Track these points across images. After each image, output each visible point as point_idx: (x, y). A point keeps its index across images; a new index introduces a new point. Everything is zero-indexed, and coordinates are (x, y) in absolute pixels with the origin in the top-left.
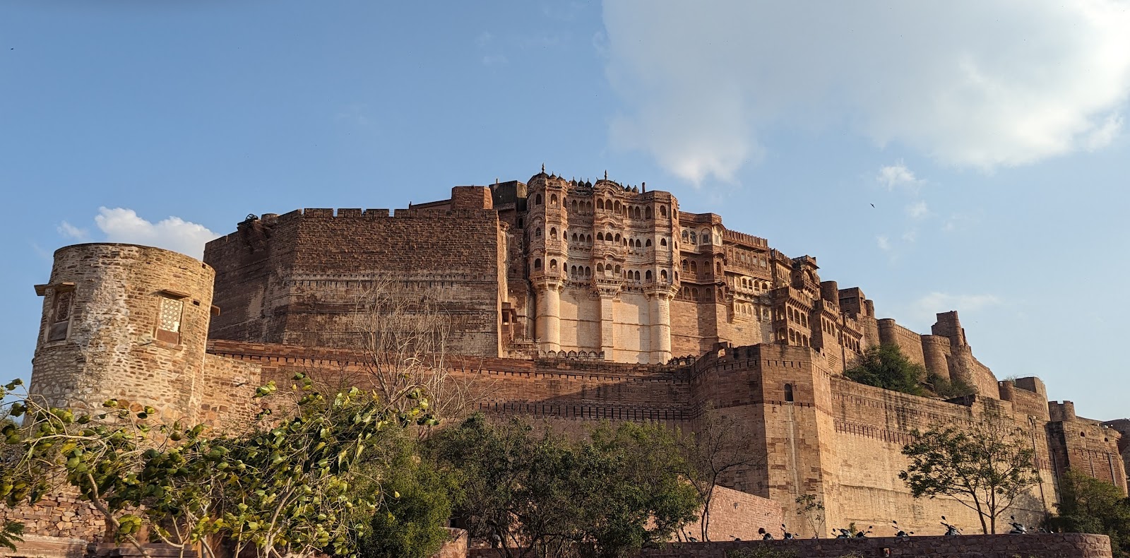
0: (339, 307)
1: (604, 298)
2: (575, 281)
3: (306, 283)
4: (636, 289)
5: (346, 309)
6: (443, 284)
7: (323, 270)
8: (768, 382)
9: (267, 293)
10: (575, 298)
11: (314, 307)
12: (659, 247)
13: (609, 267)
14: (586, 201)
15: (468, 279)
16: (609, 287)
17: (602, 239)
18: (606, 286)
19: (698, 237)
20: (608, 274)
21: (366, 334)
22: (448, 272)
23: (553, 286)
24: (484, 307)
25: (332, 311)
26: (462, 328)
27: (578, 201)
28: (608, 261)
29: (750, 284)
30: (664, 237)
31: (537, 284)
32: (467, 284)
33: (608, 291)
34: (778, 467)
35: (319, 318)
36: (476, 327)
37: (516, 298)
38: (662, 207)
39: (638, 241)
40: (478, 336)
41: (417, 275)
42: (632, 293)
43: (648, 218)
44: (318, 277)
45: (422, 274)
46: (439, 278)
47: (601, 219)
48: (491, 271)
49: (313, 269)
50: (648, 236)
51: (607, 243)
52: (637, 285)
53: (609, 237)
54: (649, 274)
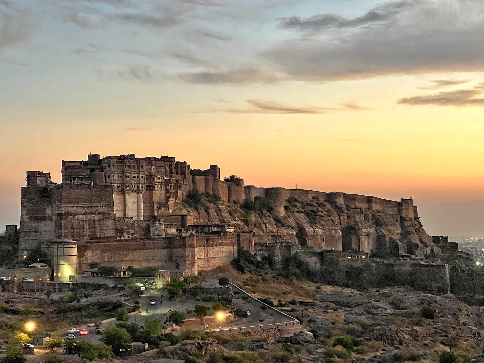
0: (75, 214)
1: (127, 195)
3: (66, 207)
4: (134, 191)
5: (77, 214)
6: (100, 206)
7: (70, 203)
8: (187, 244)
9: (53, 208)
11: (69, 214)
12: (141, 179)
13: (128, 186)
14: (121, 164)
15: (107, 205)
17: (126, 177)
18: (127, 192)
20: (128, 188)
21: (83, 221)
22: (101, 203)
24: (111, 213)
25: (74, 215)
26: (106, 218)
27: (119, 165)
28: (128, 184)
29: (160, 178)
30: (142, 175)
32: (107, 206)
34: (188, 260)
35: (71, 217)
36: (109, 218)
38: (142, 165)
39: (135, 176)
40: (110, 221)
41: (94, 204)
43: (138, 169)
44: (69, 205)
45: (95, 204)
46: (99, 205)
47: (126, 171)
48: (112, 203)
49: (67, 203)
50: (138, 175)
51: (128, 178)
52: (134, 190)
53: (128, 176)
54: (138, 186)
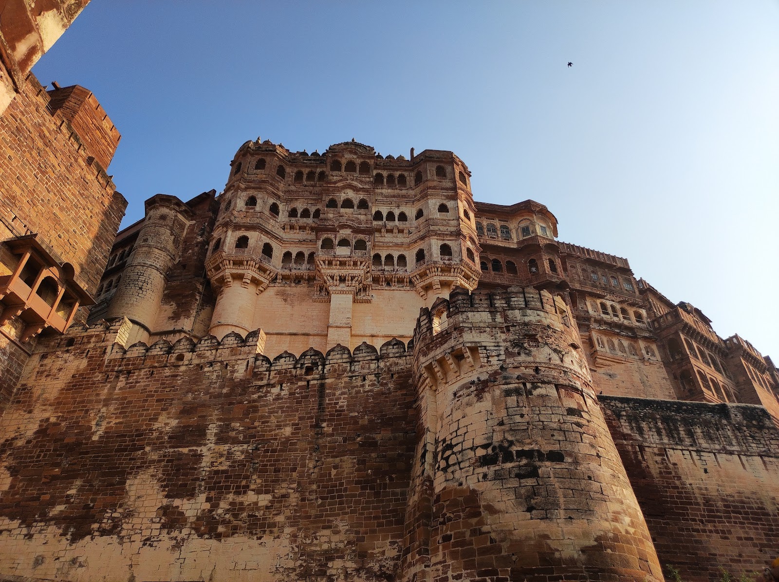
1: (336, 292)
2: (287, 272)
4: (401, 281)
10: (285, 300)
12: (435, 214)
13: (344, 243)
14: (318, 170)
16: (344, 272)
17: (336, 206)
18: (337, 271)
19: (514, 231)
20: (343, 252)
23: (239, 277)
27: (306, 170)
28: (343, 233)
30: (444, 202)
31: (214, 277)
33: (342, 279)
37: (174, 305)
38: (439, 166)
39: (402, 214)
42: (393, 288)
43: (418, 184)
47: (335, 183)
50: (419, 205)
51: (344, 210)
52: (401, 273)
53: (348, 204)
54: (420, 255)
